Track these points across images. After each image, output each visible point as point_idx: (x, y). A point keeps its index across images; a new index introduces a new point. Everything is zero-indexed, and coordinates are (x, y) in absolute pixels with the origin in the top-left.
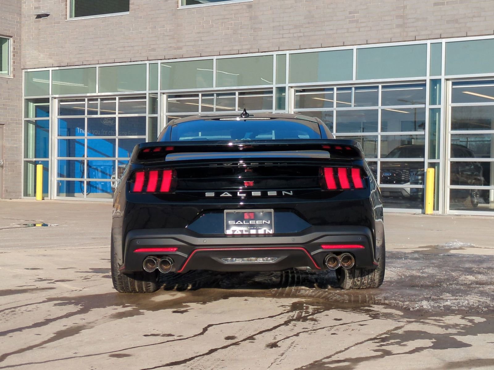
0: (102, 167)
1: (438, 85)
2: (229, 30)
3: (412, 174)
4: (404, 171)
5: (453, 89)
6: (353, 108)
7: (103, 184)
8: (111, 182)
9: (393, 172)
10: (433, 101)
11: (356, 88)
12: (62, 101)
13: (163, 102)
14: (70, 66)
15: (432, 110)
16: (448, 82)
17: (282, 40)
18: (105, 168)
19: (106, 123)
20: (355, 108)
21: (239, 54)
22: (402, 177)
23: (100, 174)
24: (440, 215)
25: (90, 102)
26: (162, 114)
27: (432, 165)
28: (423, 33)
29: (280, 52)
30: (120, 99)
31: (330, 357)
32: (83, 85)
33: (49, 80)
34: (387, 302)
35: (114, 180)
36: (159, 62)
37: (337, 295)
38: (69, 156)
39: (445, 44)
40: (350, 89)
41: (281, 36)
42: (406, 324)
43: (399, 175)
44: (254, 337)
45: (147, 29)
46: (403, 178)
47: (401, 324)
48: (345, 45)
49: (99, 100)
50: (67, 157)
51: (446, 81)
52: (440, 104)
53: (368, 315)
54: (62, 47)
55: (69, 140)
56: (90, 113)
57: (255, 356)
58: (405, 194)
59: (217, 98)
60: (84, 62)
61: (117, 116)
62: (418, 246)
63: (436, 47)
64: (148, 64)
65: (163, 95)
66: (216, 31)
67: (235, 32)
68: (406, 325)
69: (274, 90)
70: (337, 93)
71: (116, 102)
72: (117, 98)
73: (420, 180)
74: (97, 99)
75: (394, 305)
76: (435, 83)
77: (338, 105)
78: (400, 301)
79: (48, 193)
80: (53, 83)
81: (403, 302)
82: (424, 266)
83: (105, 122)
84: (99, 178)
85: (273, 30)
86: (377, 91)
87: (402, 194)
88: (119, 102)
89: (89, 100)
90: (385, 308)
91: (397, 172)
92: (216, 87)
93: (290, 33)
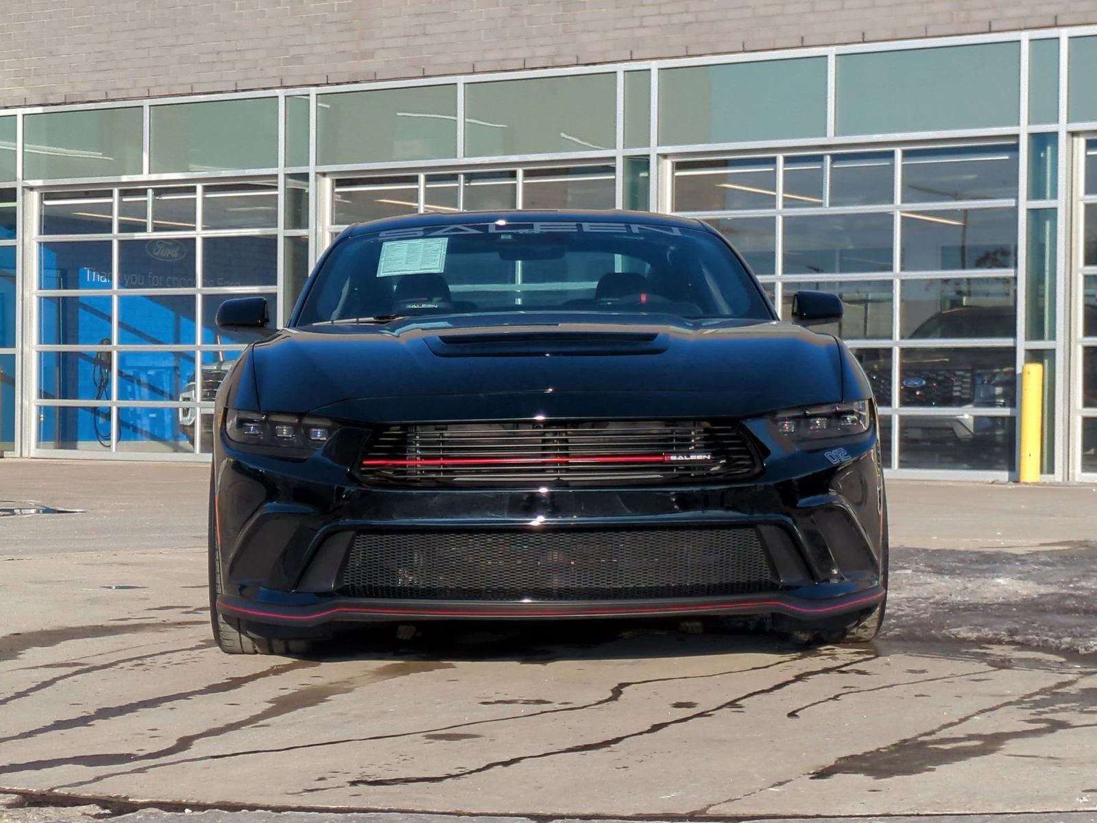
0: (151, 372)
1: (1049, 148)
2: (498, 6)
3: (980, 382)
4: (958, 373)
5: (1087, 157)
6: (827, 209)
7: (152, 418)
8: (181, 410)
9: (931, 375)
10: (1037, 191)
11: (835, 158)
12: (48, 196)
13: (323, 196)
14: (73, 103)
15: (1034, 214)
16: (1075, 139)
17: (639, 33)
18: (159, 375)
19: (159, 256)
20: (832, 208)
21: (525, 69)
22: (955, 389)
23: (145, 391)
24: (1058, 484)
25: (125, 200)
26: (320, 230)
27: (1036, 356)
28: (1012, 12)
29: (632, 63)
30: (207, 189)
31: (933, 733)
32: (101, 154)
33: (15, 141)
34: (1017, 638)
35: (186, 404)
36: (313, 91)
37: (894, 628)
38: (65, 342)
39: (1069, 42)
40: (820, 159)
41: (637, 22)
42: (1081, 677)
43: (946, 384)
44: (738, 703)
45: (280, 6)
46: (956, 391)
47: (1070, 677)
48: (805, 44)
49: (150, 192)
50: (60, 343)
51: (1070, 138)
52: (1055, 196)
53: (985, 663)
54: (51, 54)
55: (64, 298)
56: (124, 227)
57: (761, 734)
58: (961, 433)
59: (467, 185)
60: (109, 92)
61: (199, 234)
62: (1037, 542)
63: (1045, 50)
64: (284, 98)
65: (324, 179)
66: (463, 10)
67: (514, 12)
68: (1080, 680)
69: (619, 165)
70: (785, 172)
71: (195, 199)
72: (199, 187)
73: (1000, 396)
74: (146, 190)
75: (1038, 645)
76: (1042, 141)
77: (788, 203)
78: (1050, 637)
79: (13, 440)
80: (26, 150)
81: (1059, 638)
82: (1077, 576)
83: (158, 253)
84: (141, 399)
85: (617, 8)
86: (888, 164)
87: (954, 433)
88: (205, 200)
89: (124, 193)
90: (1019, 651)
91: (942, 375)
92: (464, 156)
93: (660, 14)
